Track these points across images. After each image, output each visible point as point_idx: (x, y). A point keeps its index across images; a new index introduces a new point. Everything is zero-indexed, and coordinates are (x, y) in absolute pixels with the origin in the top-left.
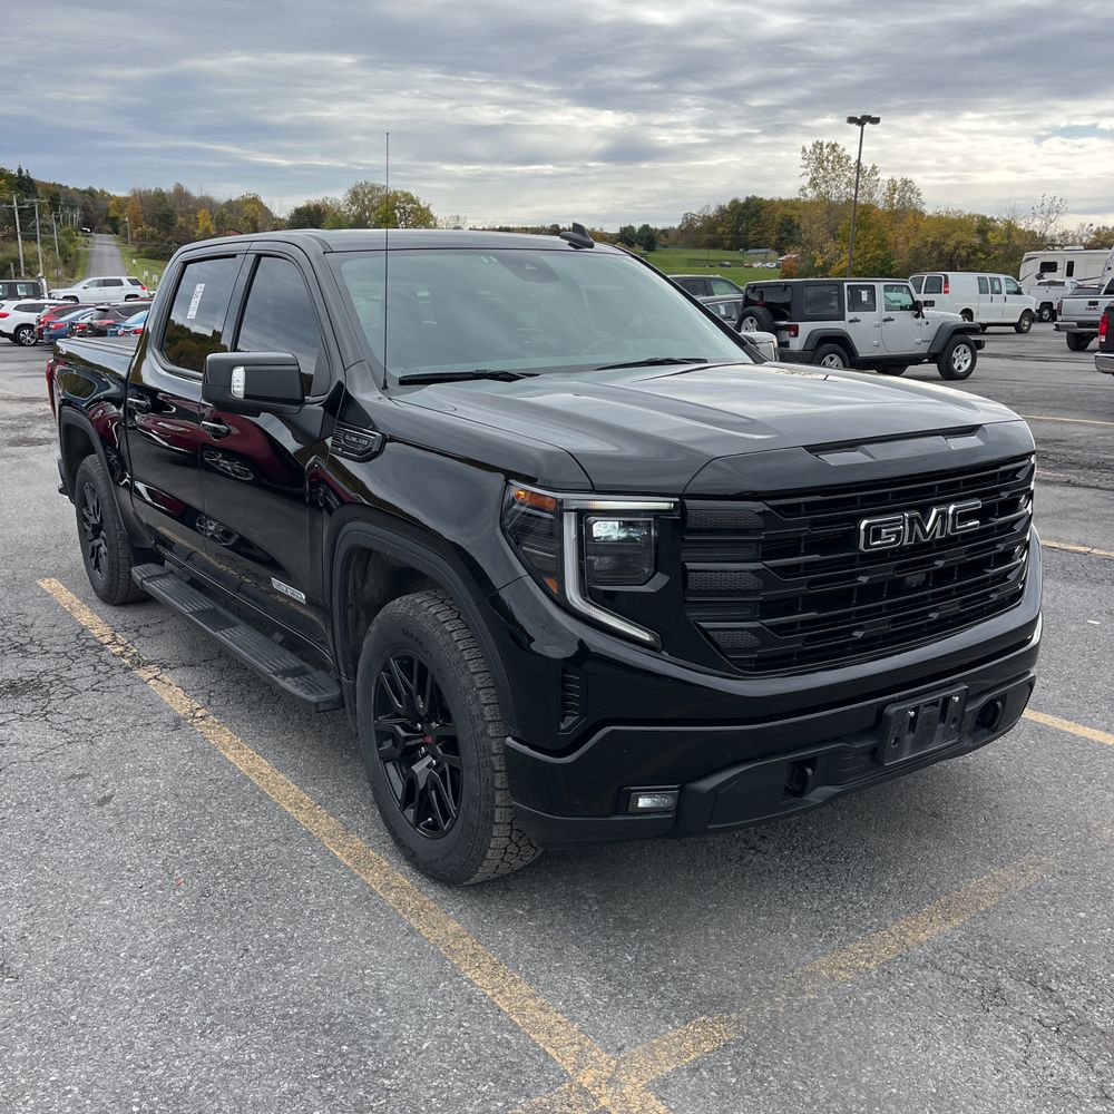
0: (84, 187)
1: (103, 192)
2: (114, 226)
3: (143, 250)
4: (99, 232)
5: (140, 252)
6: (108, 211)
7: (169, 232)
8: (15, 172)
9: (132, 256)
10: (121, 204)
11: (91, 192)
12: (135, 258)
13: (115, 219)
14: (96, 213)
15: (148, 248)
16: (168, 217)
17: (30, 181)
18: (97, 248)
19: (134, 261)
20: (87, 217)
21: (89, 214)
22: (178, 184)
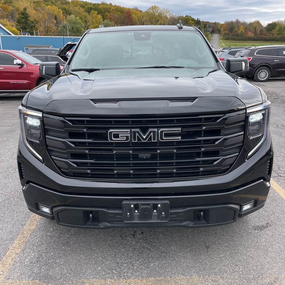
0: (214, 22)
1: (218, 23)
2: (219, 32)
3: (224, 38)
4: (216, 33)
5: (223, 38)
6: (218, 28)
7: (232, 32)
8: (196, 19)
9: (222, 39)
10: (222, 25)
11: (215, 23)
12: (222, 40)
13: (220, 30)
14: (216, 28)
15: (225, 37)
16: (232, 28)
17: (200, 21)
18: (213, 38)
19: (221, 41)
20: (213, 30)
21: (214, 29)
22: (237, 19)
